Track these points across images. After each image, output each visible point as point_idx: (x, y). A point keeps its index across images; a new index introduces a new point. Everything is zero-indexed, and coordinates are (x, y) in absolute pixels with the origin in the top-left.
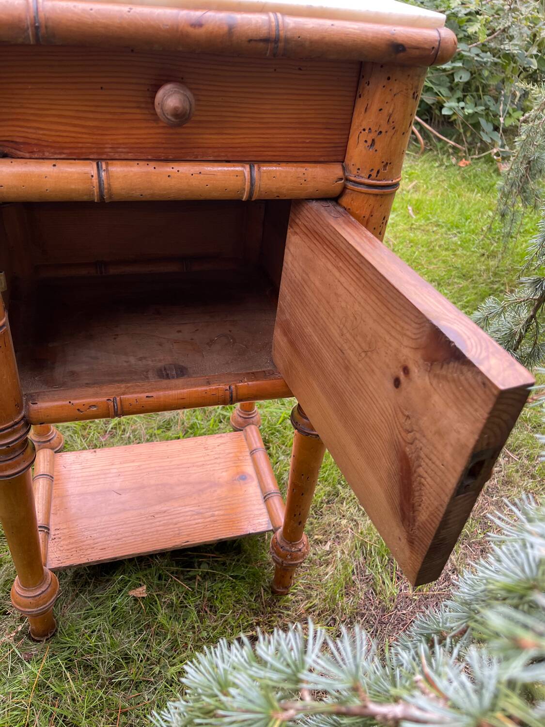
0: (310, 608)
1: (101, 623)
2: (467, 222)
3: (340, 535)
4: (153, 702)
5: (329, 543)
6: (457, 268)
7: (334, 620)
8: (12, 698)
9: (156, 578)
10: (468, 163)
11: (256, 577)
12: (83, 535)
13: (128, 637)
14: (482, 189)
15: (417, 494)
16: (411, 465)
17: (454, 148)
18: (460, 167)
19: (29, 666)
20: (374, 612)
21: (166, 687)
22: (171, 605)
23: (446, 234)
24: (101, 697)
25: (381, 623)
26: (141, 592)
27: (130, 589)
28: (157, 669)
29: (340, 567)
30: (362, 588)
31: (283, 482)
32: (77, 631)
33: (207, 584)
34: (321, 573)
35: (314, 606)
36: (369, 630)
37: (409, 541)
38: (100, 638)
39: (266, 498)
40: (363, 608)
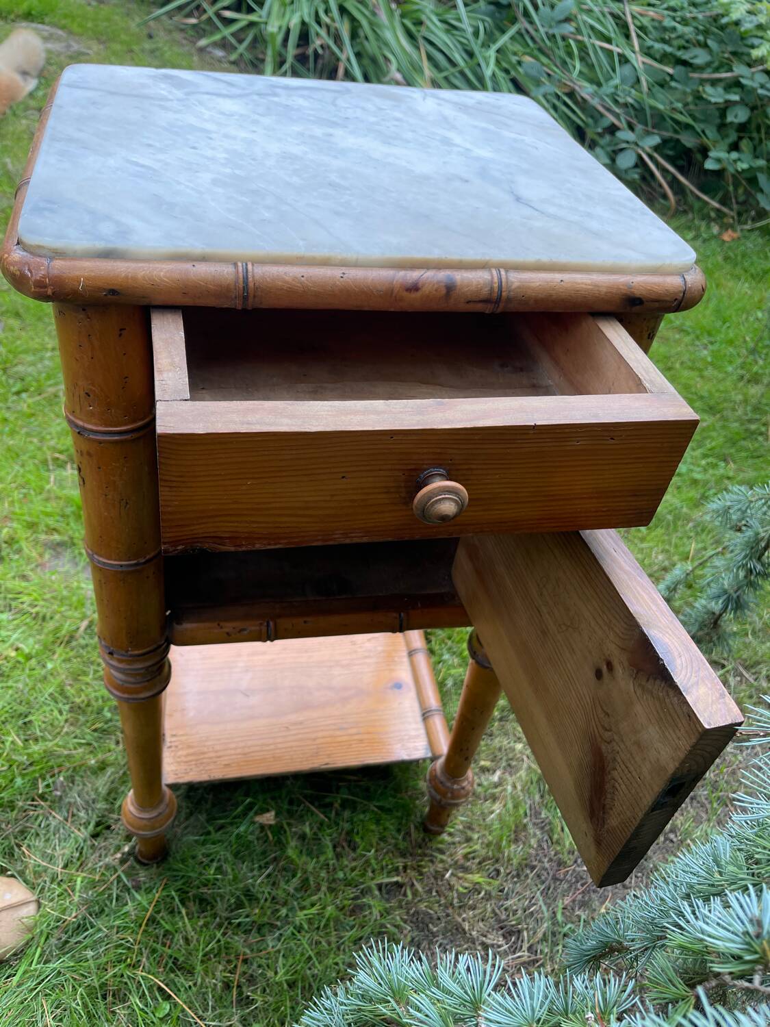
0: (469, 853)
1: (223, 852)
2: (725, 327)
3: (514, 763)
4: (279, 951)
5: (498, 773)
6: (702, 398)
7: (498, 872)
8: (117, 933)
9: (286, 802)
10: (735, 235)
11: (407, 811)
12: (205, 746)
13: (252, 870)
14: (752, 276)
15: (609, 796)
16: (606, 764)
17: (718, 210)
18: (724, 241)
19: (138, 897)
20: (547, 865)
21: (293, 934)
22: (303, 837)
23: (693, 345)
24: (219, 941)
25: (555, 879)
26: (269, 818)
27: (256, 814)
28: (284, 911)
29: (510, 805)
30: (535, 835)
31: (445, 690)
32: (194, 857)
33: (347, 814)
34: (486, 811)
35: (474, 852)
36: (539, 886)
37: (596, 840)
38: (219, 870)
39: (426, 715)
40: (533, 859)
